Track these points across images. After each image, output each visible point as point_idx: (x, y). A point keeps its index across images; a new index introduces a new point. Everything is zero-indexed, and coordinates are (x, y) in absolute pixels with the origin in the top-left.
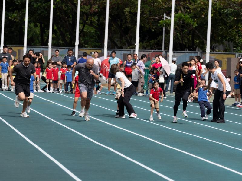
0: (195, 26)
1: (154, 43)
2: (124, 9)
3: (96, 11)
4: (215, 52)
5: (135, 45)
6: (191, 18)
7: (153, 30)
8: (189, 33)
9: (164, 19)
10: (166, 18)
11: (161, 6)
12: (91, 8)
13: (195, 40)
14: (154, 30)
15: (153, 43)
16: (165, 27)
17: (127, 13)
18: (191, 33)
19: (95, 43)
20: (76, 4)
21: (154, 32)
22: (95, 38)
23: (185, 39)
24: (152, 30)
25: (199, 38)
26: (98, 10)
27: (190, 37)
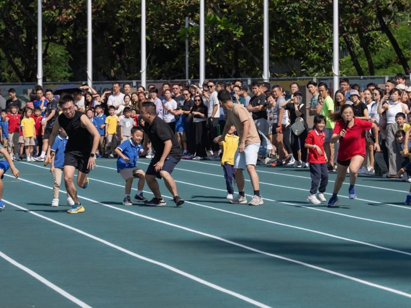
0: (240, 35)
1: (170, 68)
2: (117, 13)
3: (70, 19)
4: (276, 78)
5: (140, 74)
6: (232, 23)
7: (168, 47)
8: (228, 48)
9: (187, 26)
10: (190, 25)
11: (178, 5)
12: (60, 14)
13: (239, 60)
14: (170, 46)
15: (168, 68)
16: (188, 39)
17: (121, 20)
18: (231, 47)
19: (64, 72)
20: (34, 9)
21: (168, 49)
22: (64, 65)
23: (222, 59)
24: (166, 47)
25: (245, 55)
26: (73, 17)
27: (230, 55)
